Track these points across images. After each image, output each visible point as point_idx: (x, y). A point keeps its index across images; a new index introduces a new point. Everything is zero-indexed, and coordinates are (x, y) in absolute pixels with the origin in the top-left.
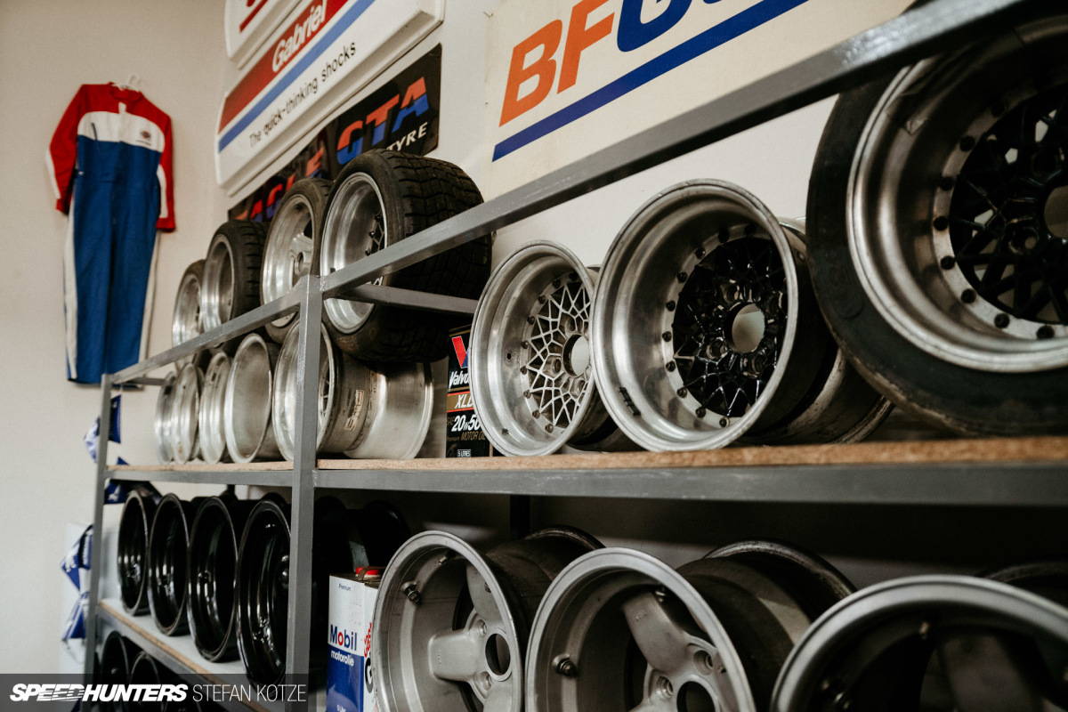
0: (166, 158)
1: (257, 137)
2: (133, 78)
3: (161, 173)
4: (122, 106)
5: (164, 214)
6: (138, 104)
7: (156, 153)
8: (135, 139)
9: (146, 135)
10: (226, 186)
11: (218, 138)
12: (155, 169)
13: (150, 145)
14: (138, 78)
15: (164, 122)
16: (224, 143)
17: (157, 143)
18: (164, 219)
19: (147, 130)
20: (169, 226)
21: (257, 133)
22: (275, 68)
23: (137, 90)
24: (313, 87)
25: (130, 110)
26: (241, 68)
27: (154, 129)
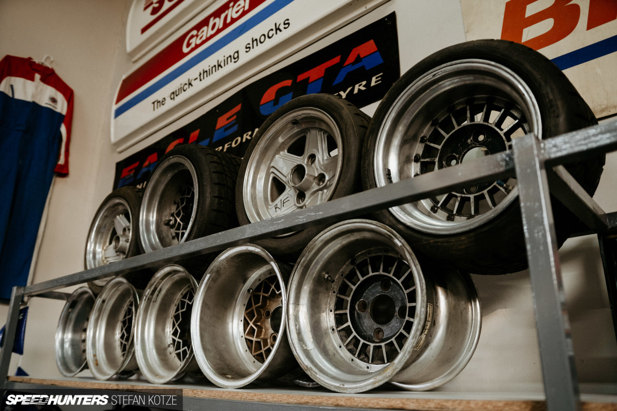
0: (68, 119)
1: (161, 102)
2: (48, 58)
3: (63, 129)
4: (37, 76)
5: (62, 161)
6: (50, 77)
7: (60, 114)
8: (44, 102)
9: (54, 100)
10: (118, 144)
11: (115, 107)
12: (59, 126)
13: (56, 108)
14: (52, 59)
15: (69, 94)
16: (119, 112)
17: (61, 107)
18: (60, 165)
19: (55, 97)
20: (63, 172)
21: (160, 99)
22: (185, 50)
23: (50, 66)
24: (235, 57)
25: (44, 80)
26: (135, 62)
27: (60, 97)
